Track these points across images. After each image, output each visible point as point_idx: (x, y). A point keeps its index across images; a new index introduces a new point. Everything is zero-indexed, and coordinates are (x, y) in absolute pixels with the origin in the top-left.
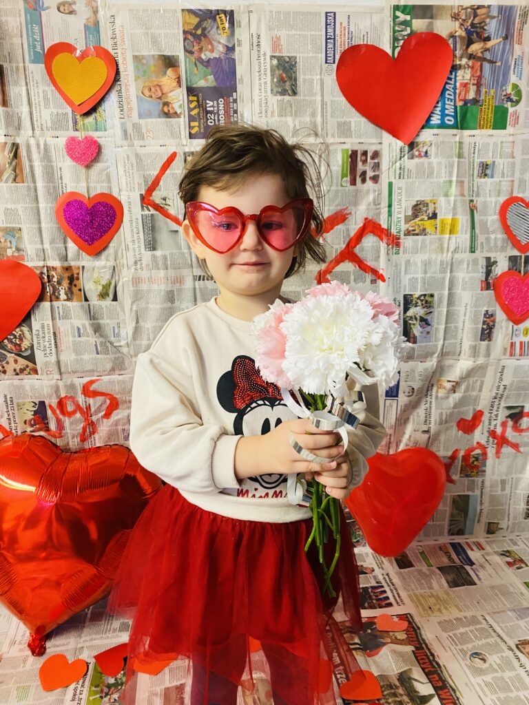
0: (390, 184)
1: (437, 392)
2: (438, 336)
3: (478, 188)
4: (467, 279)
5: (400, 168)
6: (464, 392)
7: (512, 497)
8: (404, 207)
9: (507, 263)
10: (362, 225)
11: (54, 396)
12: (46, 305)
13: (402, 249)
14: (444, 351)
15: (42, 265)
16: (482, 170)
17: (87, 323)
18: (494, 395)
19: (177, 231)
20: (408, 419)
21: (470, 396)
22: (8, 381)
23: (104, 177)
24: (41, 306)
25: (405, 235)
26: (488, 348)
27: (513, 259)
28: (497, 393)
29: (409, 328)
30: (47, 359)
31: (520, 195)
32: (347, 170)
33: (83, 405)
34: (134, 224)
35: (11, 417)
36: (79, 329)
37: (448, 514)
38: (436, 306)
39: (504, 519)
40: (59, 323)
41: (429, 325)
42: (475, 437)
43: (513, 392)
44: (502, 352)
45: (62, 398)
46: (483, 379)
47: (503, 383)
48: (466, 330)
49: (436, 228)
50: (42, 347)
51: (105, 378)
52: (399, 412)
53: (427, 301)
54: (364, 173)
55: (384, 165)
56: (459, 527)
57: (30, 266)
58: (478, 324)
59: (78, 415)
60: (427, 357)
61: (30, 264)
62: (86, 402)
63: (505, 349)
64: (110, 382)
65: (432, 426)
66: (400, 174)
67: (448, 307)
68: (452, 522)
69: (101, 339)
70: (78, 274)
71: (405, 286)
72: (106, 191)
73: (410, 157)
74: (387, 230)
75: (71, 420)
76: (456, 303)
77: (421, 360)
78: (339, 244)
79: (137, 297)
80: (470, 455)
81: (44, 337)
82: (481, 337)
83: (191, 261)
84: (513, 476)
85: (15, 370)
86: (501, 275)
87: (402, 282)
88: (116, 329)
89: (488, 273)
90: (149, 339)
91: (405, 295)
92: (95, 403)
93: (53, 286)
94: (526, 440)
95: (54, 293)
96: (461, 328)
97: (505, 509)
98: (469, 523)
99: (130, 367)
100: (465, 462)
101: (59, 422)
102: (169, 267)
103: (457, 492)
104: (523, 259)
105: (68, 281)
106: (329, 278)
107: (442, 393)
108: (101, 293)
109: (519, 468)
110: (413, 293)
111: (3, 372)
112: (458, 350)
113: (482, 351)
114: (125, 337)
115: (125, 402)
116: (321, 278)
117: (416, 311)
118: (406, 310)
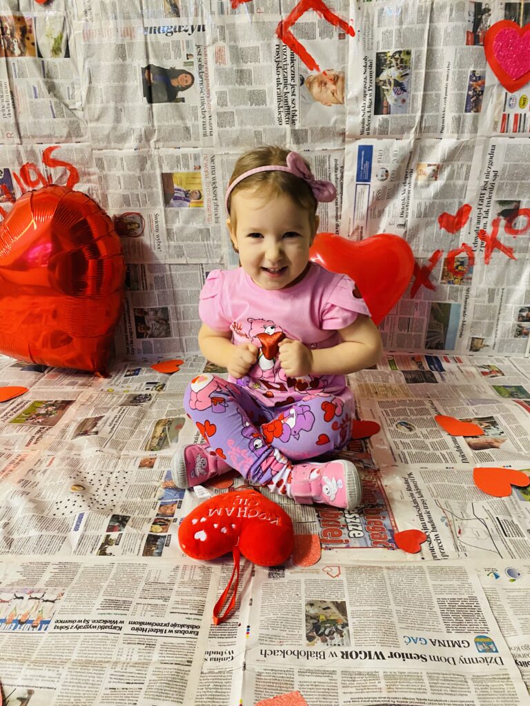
1: (417, 179)
2: (415, 105)
4: (449, 31)
6: (447, 180)
7: (501, 312)
9: (503, 12)
11: (17, 162)
12: (2, 60)
14: (423, 125)
17: (40, 79)
18: (483, 184)
20: (383, 210)
21: (455, 185)
26: (476, 120)
27: (509, 7)
28: (487, 182)
29: (382, 95)
30: (6, 120)
33: (44, 175)
36: (35, 89)
37: (425, 324)
38: (413, 66)
39: (491, 336)
40: (15, 81)
41: (405, 91)
42: (461, 237)
43: (505, 181)
44: (492, 126)
45: (24, 166)
46: (469, 164)
47: (493, 168)
48: (448, 97)
50: (1, 107)
51: (64, 146)
52: (371, 200)
56: (437, 341)
58: (462, 88)
60: (403, 133)
62: (47, 171)
63: (496, 123)
64: (67, 150)
65: (410, 219)
67: (426, 69)
68: (431, 333)
69: (55, 100)
70: (31, 26)
71: (378, 42)
76: (438, 64)
77: (398, 136)
79: (90, 52)
80: (454, 258)
81: (2, 96)
82: (466, 107)
84: (504, 286)
86: (494, 26)
87: (375, 40)
88: (70, 89)
89: (477, 23)
90: (102, 102)
91: (377, 54)
92: (56, 173)
93: (8, 40)
94: (522, 243)
95: (9, 47)
96: (444, 96)
97: (492, 323)
98: (448, 336)
99: (86, 132)
100: (447, 266)
101: (23, 189)
102: (118, 18)
103: (436, 300)
104: (522, 7)
105: (20, 33)
106: (292, 31)
107: (422, 180)
108: (53, 48)
109: (512, 277)
110: (386, 50)
112: (440, 125)
113: (468, 125)
114: (80, 99)
115: (85, 174)
116: (282, 31)
117: (390, 73)
118: (379, 72)
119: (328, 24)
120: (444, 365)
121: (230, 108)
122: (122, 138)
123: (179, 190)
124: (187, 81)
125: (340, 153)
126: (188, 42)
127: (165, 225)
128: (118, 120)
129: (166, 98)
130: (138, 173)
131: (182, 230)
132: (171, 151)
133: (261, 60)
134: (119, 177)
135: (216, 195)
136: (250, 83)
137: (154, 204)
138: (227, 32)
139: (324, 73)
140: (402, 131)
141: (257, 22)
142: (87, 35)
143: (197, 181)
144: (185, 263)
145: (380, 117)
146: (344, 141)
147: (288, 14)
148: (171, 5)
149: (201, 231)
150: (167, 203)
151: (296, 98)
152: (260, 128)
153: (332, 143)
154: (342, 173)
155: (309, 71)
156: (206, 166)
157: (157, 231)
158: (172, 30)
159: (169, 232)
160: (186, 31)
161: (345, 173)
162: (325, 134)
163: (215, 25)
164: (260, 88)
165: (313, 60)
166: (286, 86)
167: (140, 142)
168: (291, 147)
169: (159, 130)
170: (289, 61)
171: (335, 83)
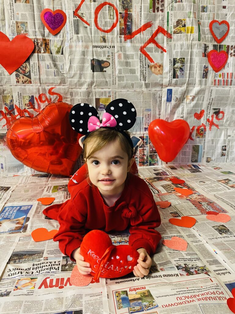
0: (168, 13)
1: (186, 101)
3: (201, 16)
4: (197, 52)
5: (172, 6)
6: (197, 101)
7: (216, 147)
8: (173, 22)
9: (213, 47)
10: (157, 29)
11: (38, 93)
12: (36, 54)
13: (172, 39)
14: (189, 82)
15: (35, 38)
16: (203, 9)
17: (51, 62)
18: (208, 103)
19: (87, 27)
20: (175, 112)
21: (199, 103)
22: (20, 86)
23: (60, 4)
24: (34, 55)
25: (174, 33)
26: (206, 81)
27: (214, 46)
28: (210, 102)
29: (176, 72)
30: (35, 77)
31: (217, 20)
32: (152, 6)
33: (49, 98)
34: (71, 23)
35: (20, 102)
36: (48, 66)
37: (191, 153)
38: (186, 63)
39: (213, 156)
40: (40, 62)
41: (183, 71)
42: (201, 121)
43: (216, 102)
44: (211, 83)
45: (40, 95)
46: (204, 95)
47: (212, 97)
48: (197, 73)
49: (185, 30)
51: (58, 87)
52: (172, 108)
53: (182, 61)
54: (158, 8)
55: (166, 5)
56: (195, 159)
58: (201, 71)
59: (46, 102)
60: (182, 85)
61: (30, 37)
63: (212, 82)
64: (59, 89)
65: (185, 115)
66: (172, 8)
67: (190, 64)
68: (193, 156)
69: (57, 70)
70: (48, 43)
71: (174, 55)
72: (60, 9)
73: (175, 2)
74: (167, 31)
75: (44, 104)
76: (193, 62)
77: (180, 86)
78: (149, 36)
79: (71, 53)
80: (199, 129)
81: (34, 68)
82: (203, 77)
83: (92, 40)
84: (216, 138)
85: (23, 81)
86: (210, 52)
87: (173, 53)
88: (62, 66)
89: (205, 50)
90: (75, 71)
91: (174, 58)
92: (53, 97)
93: (39, 47)
94: (221, 123)
95: (39, 50)
96: (195, 73)
97: (213, 152)
98: (199, 157)
99: (67, 82)
100: (197, 131)
101: (39, 105)
102: (83, 41)
103: (194, 144)
104: (218, 46)
105: (45, 45)
106: (145, 50)
107: (188, 101)
108: (57, 51)
109: (219, 135)
110: (176, 58)
111: (18, 82)
112: (194, 83)
113: (204, 83)
114: (66, 70)
115: (65, 98)
116: (142, 49)
117: (178, 65)
118: (174, 64)
119: (157, 48)
120: (200, 167)
121: (123, 75)
122: (81, 85)
123: (102, 105)
124: (107, 65)
125: (161, 91)
126: (108, 51)
128: (80, 78)
129: (99, 70)
130: (87, 98)
132: (100, 90)
133: (134, 59)
134: (79, 100)
136: (130, 66)
138: (122, 48)
139: (156, 64)
140: (182, 84)
141: (133, 46)
142: (71, 47)
143: (109, 101)
145: (175, 79)
146: (162, 87)
147: (144, 44)
148: (103, 38)
151: (147, 72)
152: (134, 82)
153: (158, 88)
154: (161, 98)
155: (151, 63)
156: (113, 96)
160: (108, 47)
161: (162, 99)
162: (156, 85)
163: (118, 46)
164: (134, 68)
165: (152, 60)
166: (143, 68)
167: (89, 86)
168: (144, 89)
169: (96, 82)
170: (144, 59)
171: (160, 67)
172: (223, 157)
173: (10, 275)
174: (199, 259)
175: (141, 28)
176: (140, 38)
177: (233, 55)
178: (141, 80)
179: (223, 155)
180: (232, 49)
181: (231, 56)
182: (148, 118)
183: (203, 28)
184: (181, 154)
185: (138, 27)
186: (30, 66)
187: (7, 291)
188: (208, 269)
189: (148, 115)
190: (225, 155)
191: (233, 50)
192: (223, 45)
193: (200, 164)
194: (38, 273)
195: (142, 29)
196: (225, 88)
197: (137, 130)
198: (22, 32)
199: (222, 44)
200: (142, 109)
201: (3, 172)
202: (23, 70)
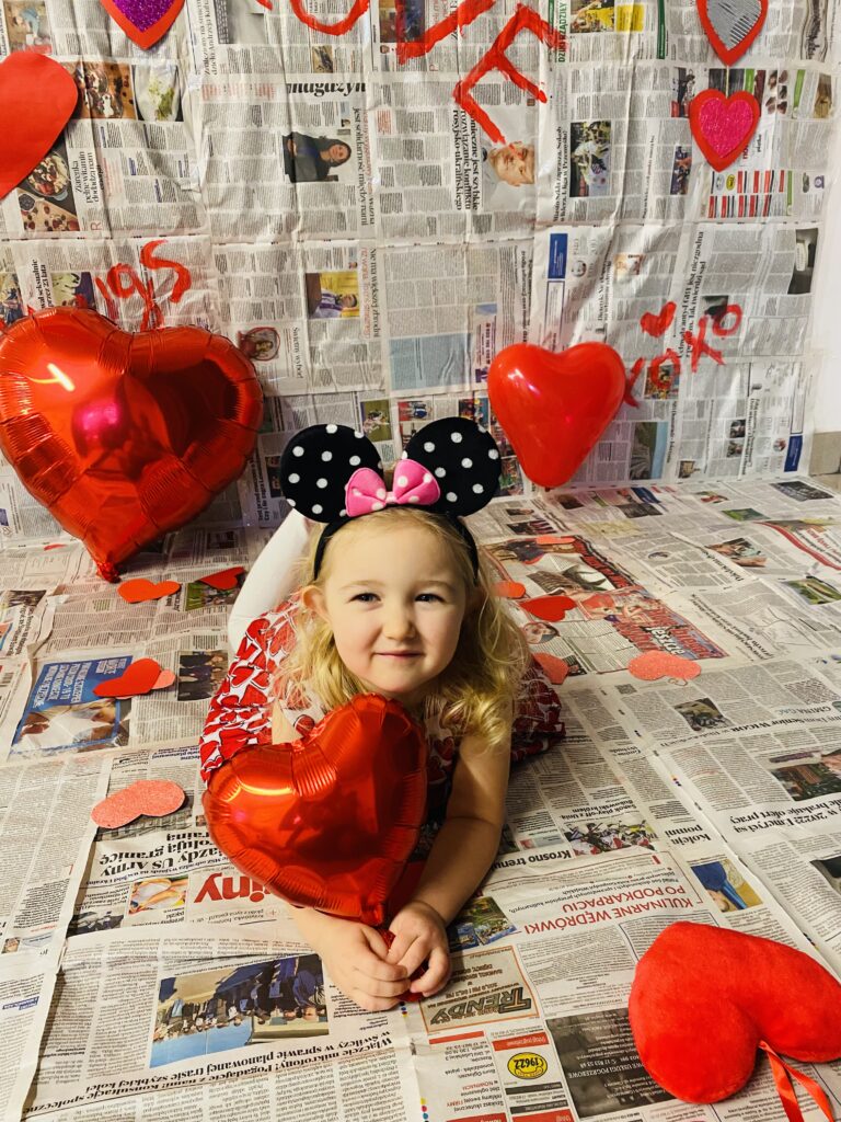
1: (616, 273)
2: (615, 185)
4: (653, 100)
6: (651, 273)
7: (712, 428)
9: (707, 80)
10: (514, 14)
11: (103, 263)
12: (85, 123)
13: (568, 51)
14: (624, 208)
15: (76, 60)
17: (143, 151)
18: (689, 277)
19: (262, 15)
20: (578, 313)
21: (658, 281)
22: (37, 242)
24: (78, 126)
25: (572, 32)
26: (682, 202)
27: (714, 74)
28: (693, 275)
29: (579, 174)
30: (91, 205)
33: (143, 280)
34: (203, 2)
35: (45, 296)
36: (132, 162)
37: (629, 449)
39: (702, 457)
40: (104, 151)
41: (604, 169)
42: (665, 341)
43: (713, 274)
44: (699, 212)
45: (113, 269)
46: (674, 253)
47: (701, 259)
48: (652, 177)
49: (613, 20)
50: (83, 187)
51: (171, 240)
52: (566, 300)
53: (602, 132)
56: (641, 470)
57: (59, 61)
59: (137, 295)
60: (602, 219)
61: (59, 59)
62: (146, 274)
63: (704, 207)
64: (177, 245)
65: (609, 322)
67: (628, 143)
68: (635, 460)
69: (164, 177)
70: (127, 77)
71: (572, 111)
74: (548, 24)
75: (128, 300)
76: (640, 137)
77: (595, 222)
78: (484, 41)
79: (210, 115)
80: (658, 367)
81: (84, 173)
82: (672, 188)
83: (283, 62)
84: (713, 397)
85: (46, 223)
86: (699, 96)
87: (569, 104)
88: (183, 164)
89: (682, 91)
90: (228, 181)
91: (572, 124)
92: (159, 276)
93: (94, 95)
94: (731, 346)
95: (95, 105)
96: (646, 175)
98: (656, 462)
99: (204, 222)
100: (651, 377)
101: (110, 304)
102: (253, 70)
103: (641, 418)
104: (728, 74)
105: (115, 87)
106: (472, 94)
107: (622, 274)
108: (160, 108)
109: (721, 386)
110: (582, 121)
111: (30, 225)
112: (643, 209)
113: (674, 208)
114: (195, 177)
115: (200, 277)
116: (461, 94)
117: (588, 147)
118: (574, 146)
119: (514, 87)
120: (656, 495)
121: (396, 189)
122: (254, 228)
123: (328, 295)
124: (341, 155)
125: (528, 243)
126: (343, 105)
127: (307, 343)
128: (249, 204)
129: (315, 175)
130: (274, 274)
131: (330, 347)
132: (320, 244)
133: (436, 130)
134: (248, 281)
135: (375, 301)
136: (421, 157)
137: (293, 315)
138: (393, 92)
139: (511, 146)
140: (601, 216)
141: (430, 82)
143: (352, 283)
144: (333, 391)
145: (577, 199)
146: (533, 229)
147: (468, 74)
148: (322, 57)
149: (355, 348)
150: (311, 312)
151: (479, 176)
152: (435, 214)
153: (519, 231)
154: (530, 268)
155: (492, 143)
156: (364, 263)
157: (297, 350)
158: (323, 88)
159: (312, 351)
160: (341, 90)
161: (534, 268)
162: (511, 220)
163: (377, 84)
164: (435, 163)
165: (498, 131)
166: (466, 161)
167: (279, 233)
168: (471, 237)
169: (305, 219)
170: (469, 132)
171: (524, 159)
172: (734, 458)
173: (110, 871)
174: (629, 804)
175: (456, 12)
176: (452, 51)
177: (779, 106)
178: (458, 204)
179: (734, 451)
180: (773, 85)
181: (771, 110)
182: (488, 336)
183: (674, 9)
184: (596, 454)
185: (445, 11)
186: (67, 167)
187: (112, 915)
188: (650, 829)
189: (488, 325)
190: (740, 452)
191: (776, 88)
192: (743, 70)
193: (659, 483)
194: (186, 863)
195: (459, 16)
196: (747, 225)
197: (450, 377)
198: (30, 40)
199: (739, 66)
200: (466, 305)
201: (9, 534)
202: (46, 183)
